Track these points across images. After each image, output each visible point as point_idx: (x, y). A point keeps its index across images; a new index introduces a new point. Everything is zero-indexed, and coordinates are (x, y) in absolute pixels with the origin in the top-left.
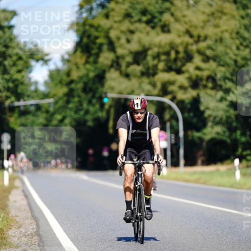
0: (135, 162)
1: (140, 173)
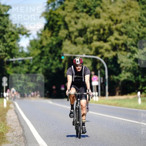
0: (76, 94)
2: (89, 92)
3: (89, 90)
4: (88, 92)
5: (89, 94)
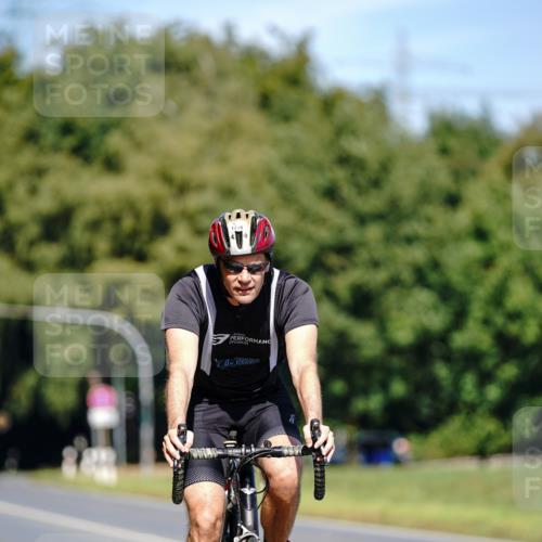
0: (230, 452)
1: (248, 491)
2: (320, 441)
3: (315, 430)
4: (314, 440)
5: (319, 449)
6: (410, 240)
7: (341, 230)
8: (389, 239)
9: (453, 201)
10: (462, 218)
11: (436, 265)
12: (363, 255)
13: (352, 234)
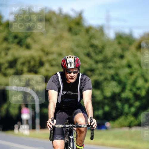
2: (93, 123)
3: (91, 120)
4: (91, 123)
5: (92, 126)
6: (110, 68)
7: (91, 65)
8: (104, 67)
9: (122, 57)
10: (124, 62)
11: (117, 74)
12: (97, 72)
13: (94, 66)
